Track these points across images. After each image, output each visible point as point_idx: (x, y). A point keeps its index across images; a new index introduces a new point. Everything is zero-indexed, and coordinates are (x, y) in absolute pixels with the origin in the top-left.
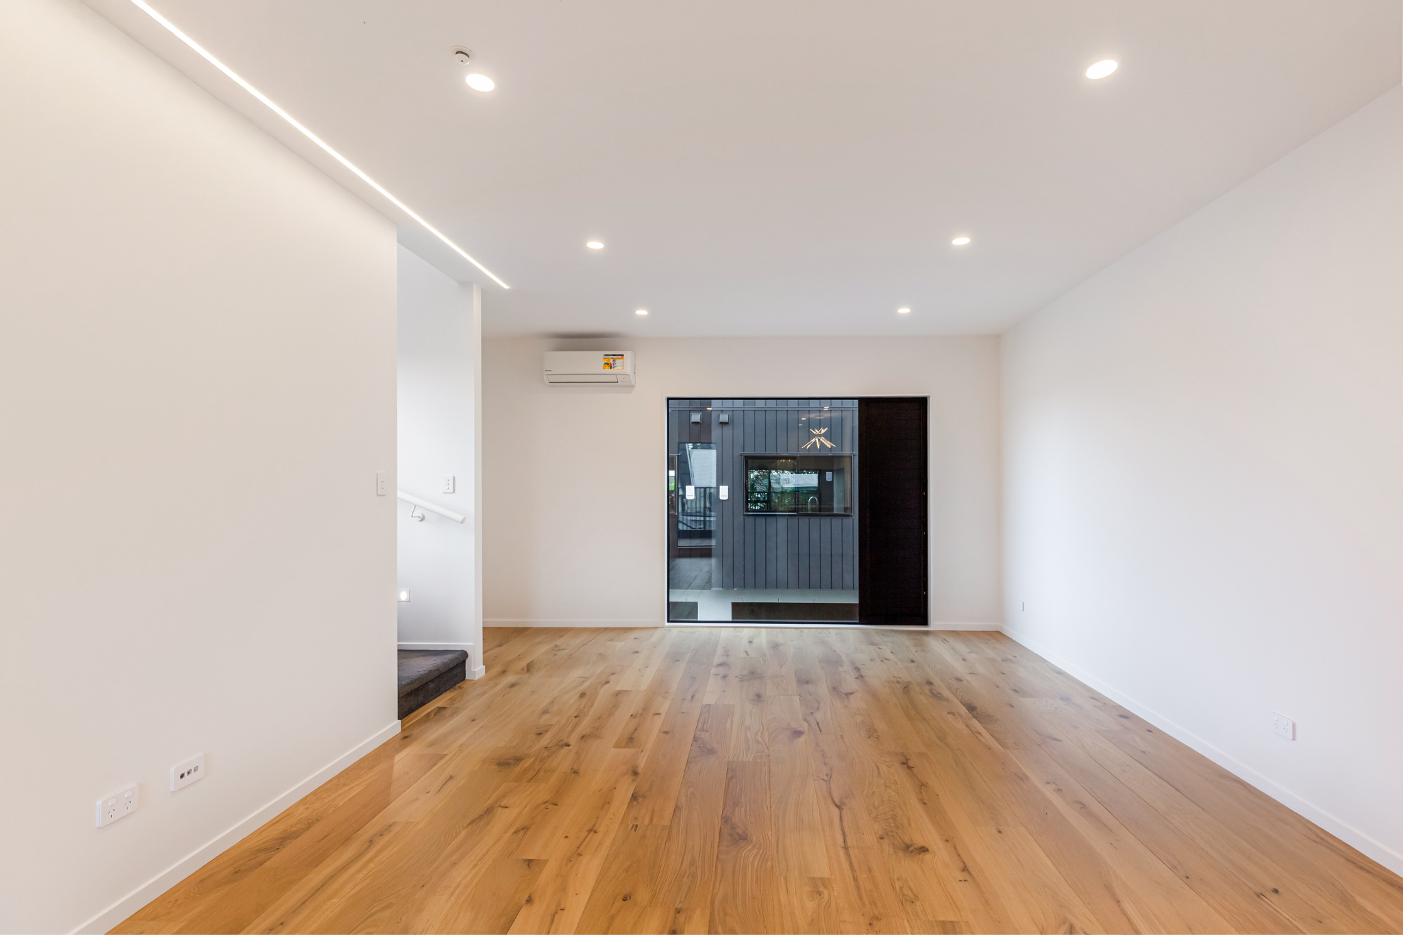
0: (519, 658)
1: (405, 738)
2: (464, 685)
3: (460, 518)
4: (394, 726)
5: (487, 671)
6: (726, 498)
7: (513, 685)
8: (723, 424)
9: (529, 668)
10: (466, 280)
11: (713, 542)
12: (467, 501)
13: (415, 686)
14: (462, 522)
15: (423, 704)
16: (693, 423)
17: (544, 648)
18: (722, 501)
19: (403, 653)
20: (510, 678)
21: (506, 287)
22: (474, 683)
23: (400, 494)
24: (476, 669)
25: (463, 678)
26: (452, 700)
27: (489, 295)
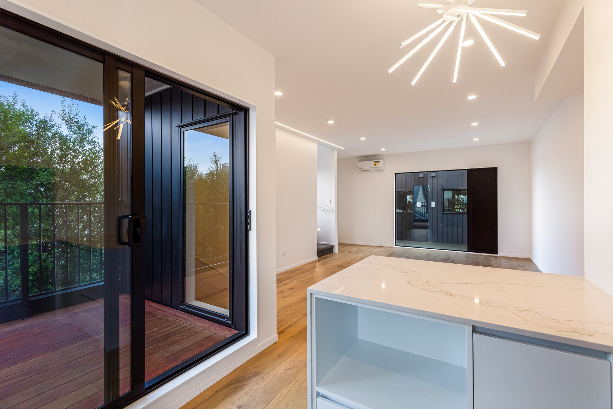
0: (348, 250)
1: (319, 260)
2: (333, 254)
3: (332, 210)
4: (316, 258)
5: (339, 251)
6: (434, 207)
7: (344, 255)
8: (433, 177)
9: (350, 252)
10: (333, 149)
11: (429, 224)
12: (334, 206)
13: (321, 250)
14: (332, 212)
15: (323, 256)
16: (420, 177)
17: (355, 249)
18: (433, 208)
19: (318, 244)
20: (344, 254)
21: (343, 149)
22: (335, 254)
23: (318, 204)
24: (336, 250)
25: (333, 252)
26: (329, 256)
27: (339, 151)
